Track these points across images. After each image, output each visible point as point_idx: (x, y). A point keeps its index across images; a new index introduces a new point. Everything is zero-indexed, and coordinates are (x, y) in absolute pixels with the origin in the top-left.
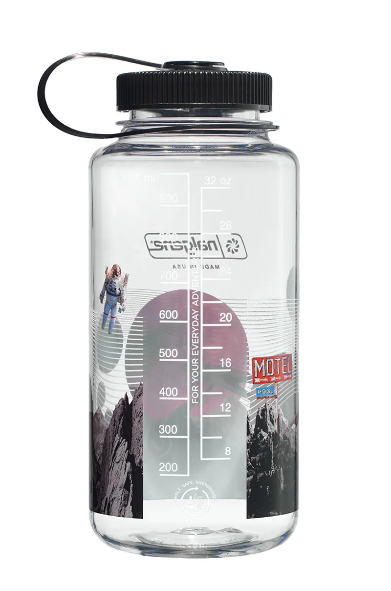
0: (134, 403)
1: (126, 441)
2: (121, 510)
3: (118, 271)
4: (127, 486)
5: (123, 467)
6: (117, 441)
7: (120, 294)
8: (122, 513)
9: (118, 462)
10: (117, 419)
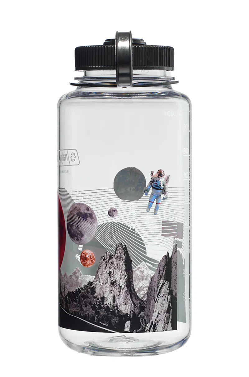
0: (172, 257)
1: (168, 282)
2: (165, 327)
3: (162, 174)
4: (168, 311)
5: (166, 299)
6: (162, 283)
7: (164, 188)
8: (165, 328)
9: (162, 297)
10: (161, 269)
